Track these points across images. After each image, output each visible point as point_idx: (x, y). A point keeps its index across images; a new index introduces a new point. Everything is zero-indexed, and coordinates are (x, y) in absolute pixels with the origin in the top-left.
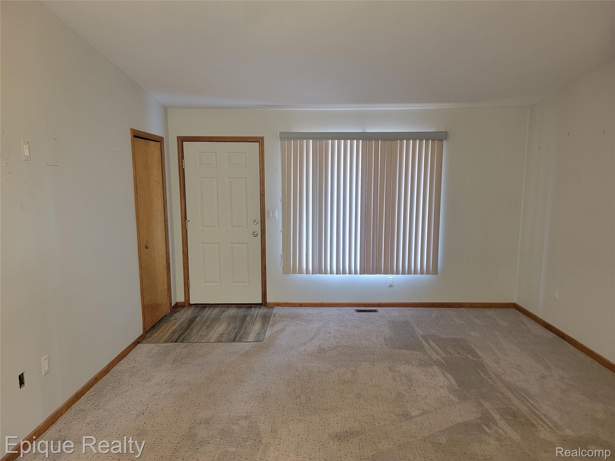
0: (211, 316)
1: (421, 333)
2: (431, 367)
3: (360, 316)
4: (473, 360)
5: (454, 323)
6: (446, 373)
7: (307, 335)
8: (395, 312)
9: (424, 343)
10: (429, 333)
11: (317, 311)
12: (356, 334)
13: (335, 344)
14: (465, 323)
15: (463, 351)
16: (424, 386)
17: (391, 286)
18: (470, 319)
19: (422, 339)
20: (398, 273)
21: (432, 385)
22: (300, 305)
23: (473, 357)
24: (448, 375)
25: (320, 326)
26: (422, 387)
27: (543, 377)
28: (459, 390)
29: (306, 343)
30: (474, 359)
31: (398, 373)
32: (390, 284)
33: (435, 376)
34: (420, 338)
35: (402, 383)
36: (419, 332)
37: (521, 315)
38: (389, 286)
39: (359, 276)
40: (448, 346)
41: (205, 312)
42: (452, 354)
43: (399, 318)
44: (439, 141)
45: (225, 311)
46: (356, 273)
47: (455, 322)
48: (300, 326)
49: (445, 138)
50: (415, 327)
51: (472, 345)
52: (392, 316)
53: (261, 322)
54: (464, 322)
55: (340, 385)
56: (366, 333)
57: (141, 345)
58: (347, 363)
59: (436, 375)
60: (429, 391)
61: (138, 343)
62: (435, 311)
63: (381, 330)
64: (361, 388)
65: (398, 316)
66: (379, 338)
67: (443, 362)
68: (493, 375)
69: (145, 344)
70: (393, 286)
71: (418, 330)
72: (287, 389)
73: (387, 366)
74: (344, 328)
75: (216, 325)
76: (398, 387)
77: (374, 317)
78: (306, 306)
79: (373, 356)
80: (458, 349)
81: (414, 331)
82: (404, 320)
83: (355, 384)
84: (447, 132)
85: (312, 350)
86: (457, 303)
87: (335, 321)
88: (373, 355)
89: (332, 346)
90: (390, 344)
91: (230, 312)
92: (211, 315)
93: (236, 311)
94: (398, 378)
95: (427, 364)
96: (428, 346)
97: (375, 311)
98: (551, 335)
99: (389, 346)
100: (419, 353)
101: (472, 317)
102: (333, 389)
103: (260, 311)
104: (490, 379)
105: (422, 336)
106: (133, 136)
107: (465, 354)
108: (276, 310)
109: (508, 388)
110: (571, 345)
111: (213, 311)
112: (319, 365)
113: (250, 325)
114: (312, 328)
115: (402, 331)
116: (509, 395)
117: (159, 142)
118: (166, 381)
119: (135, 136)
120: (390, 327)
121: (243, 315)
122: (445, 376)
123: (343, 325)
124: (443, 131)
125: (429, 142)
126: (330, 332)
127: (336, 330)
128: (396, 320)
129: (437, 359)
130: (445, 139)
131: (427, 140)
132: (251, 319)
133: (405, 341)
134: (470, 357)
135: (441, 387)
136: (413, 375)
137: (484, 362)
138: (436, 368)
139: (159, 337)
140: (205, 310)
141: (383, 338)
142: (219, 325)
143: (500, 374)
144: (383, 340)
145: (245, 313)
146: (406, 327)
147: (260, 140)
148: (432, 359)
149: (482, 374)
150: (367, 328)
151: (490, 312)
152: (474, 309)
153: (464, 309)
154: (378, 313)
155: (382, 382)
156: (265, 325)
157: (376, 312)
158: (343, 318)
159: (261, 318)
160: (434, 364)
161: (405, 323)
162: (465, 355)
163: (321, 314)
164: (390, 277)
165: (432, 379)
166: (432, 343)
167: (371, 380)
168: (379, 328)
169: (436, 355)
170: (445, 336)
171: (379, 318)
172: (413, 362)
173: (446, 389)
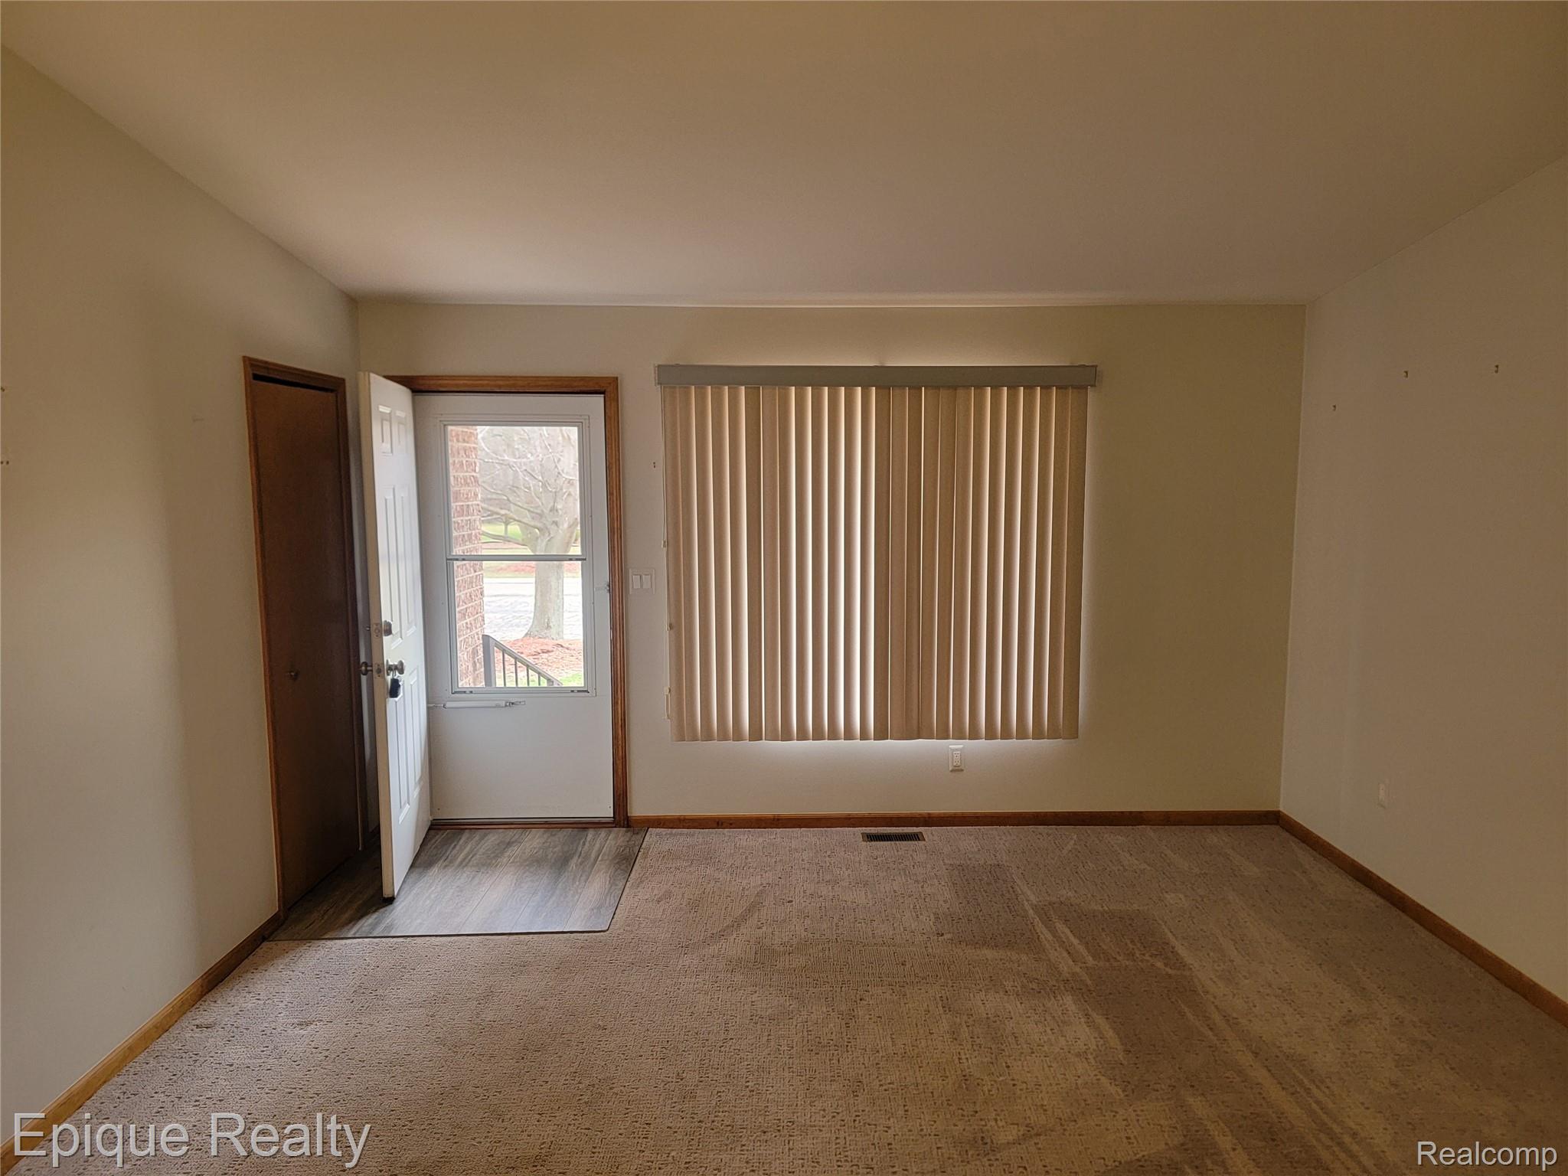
0: (472, 857)
1: (1032, 897)
2: (1055, 997)
3: (876, 853)
4: (1167, 974)
5: (1121, 868)
6: (1094, 1015)
7: (730, 908)
8: (966, 839)
9: (1040, 928)
10: (1054, 899)
11: (761, 840)
12: (861, 905)
13: (804, 934)
14: (1149, 868)
15: (1142, 949)
16: (1033, 1053)
17: (957, 770)
18: (1163, 855)
19: (1036, 917)
20: (974, 735)
21: (1056, 1051)
22: (718, 823)
23: (1166, 965)
24: (1100, 1020)
25: (764, 882)
26: (1028, 1058)
27: (1349, 1021)
28: (1125, 1063)
29: (725, 933)
30: (1170, 971)
31: (965, 1017)
32: (955, 764)
33: (1064, 1022)
34: (1031, 912)
35: (975, 1047)
36: (1030, 896)
37: (1294, 845)
38: (951, 771)
39: (872, 743)
40: (1103, 934)
41: (458, 848)
42: (1112, 960)
43: (977, 856)
44: (1075, 390)
45: (513, 842)
46: (864, 736)
47: (1123, 866)
48: (712, 883)
49: (1092, 383)
50: (1018, 882)
51: (1166, 930)
52: (959, 851)
53: (607, 872)
54: (1146, 866)
55: (808, 1055)
56: (888, 900)
57: (273, 944)
58: (831, 991)
59: (1066, 1019)
60: (1047, 1069)
61: (264, 939)
62: (1071, 834)
63: (928, 890)
64: (863, 1064)
65: (976, 850)
66: (921, 914)
67: (1089, 982)
68: (1217, 1017)
69: (283, 942)
70: (962, 770)
71: (1025, 889)
72: (661, 1069)
73: (937, 996)
74: (830, 888)
75: (484, 883)
76: (963, 1057)
77: (911, 856)
78: (733, 826)
79: (902, 967)
80: (1128, 942)
81: (1014, 892)
82: (989, 862)
83: (848, 1052)
84: (1096, 366)
85: (739, 952)
86: (1131, 812)
87: (807, 866)
88: (903, 964)
89: (795, 941)
90: (949, 933)
91: (528, 845)
92: (475, 854)
93: (544, 843)
94: (965, 1033)
95: (1044, 989)
96: (1049, 936)
97: (916, 837)
98: (1371, 899)
99: (947, 936)
100: (1024, 958)
101: (1168, 852)
102: (786, 1069)
103: (608, 842)
104: (1211, 1029)
105: (1035, 907)
106: (251, 376)
107: (1147, 957)
108: (653, 836)
109: (1256, 1054)
110: (1421, 928)
111: (481, 844)
112: (754, 997)
113: (577, 883)
114: (743, 889)
115: (983, 893)
116: (1259, 1074)
117: (332, 391)
118: (327, 1054)
119: (256, 377)
120: (953, 884)
121: (560, 854)
122: (1090, 1023)
123: (828, 879)
124: (1087, 365)
125: (1051, 392)
126: (790, 899)
127: (808, 892)
128: (969, 862)
129: (1074, 974)
130: (1092, 386)
131: (1046, 388)
132: (581, 864)
133: (991, 921)
134: (1159, 964)
135: (1078, 1055)
136: (1006, 1021)
137: (1196, 980)
138: (1068, 1000)
139: (323, 921)
140: (458, 842)
141: (932, 916)
142: (493, 883)
143: (1235, 1015)
144: (933, 919)
145: (566, 849)
146: (996, 882)
147: (605, 388)
148: (1060, 974)
149: (1190, 1015)
150: (892, 885)
151: (1216, 837)
152: (1174, 828)
153: (1148, 830)
154: (923, 842)
155: (921, 1043)
156: (617, 883)
157: (919, 840)
158: (827, 858)
159: (608, 862)
160: (1063, 988)
161: (993, 872)
162: (1148, 961)
163: (772, 848)
164: (954, 745)
165: (1055, 1031)
166: (1060, 927)
167: (892, 1038)
168: (922, 887)
169: (1070, 960)
170: (1095, 908)
171: (925, 856)
172: (1008, 985)
173: (1092, 1061)
